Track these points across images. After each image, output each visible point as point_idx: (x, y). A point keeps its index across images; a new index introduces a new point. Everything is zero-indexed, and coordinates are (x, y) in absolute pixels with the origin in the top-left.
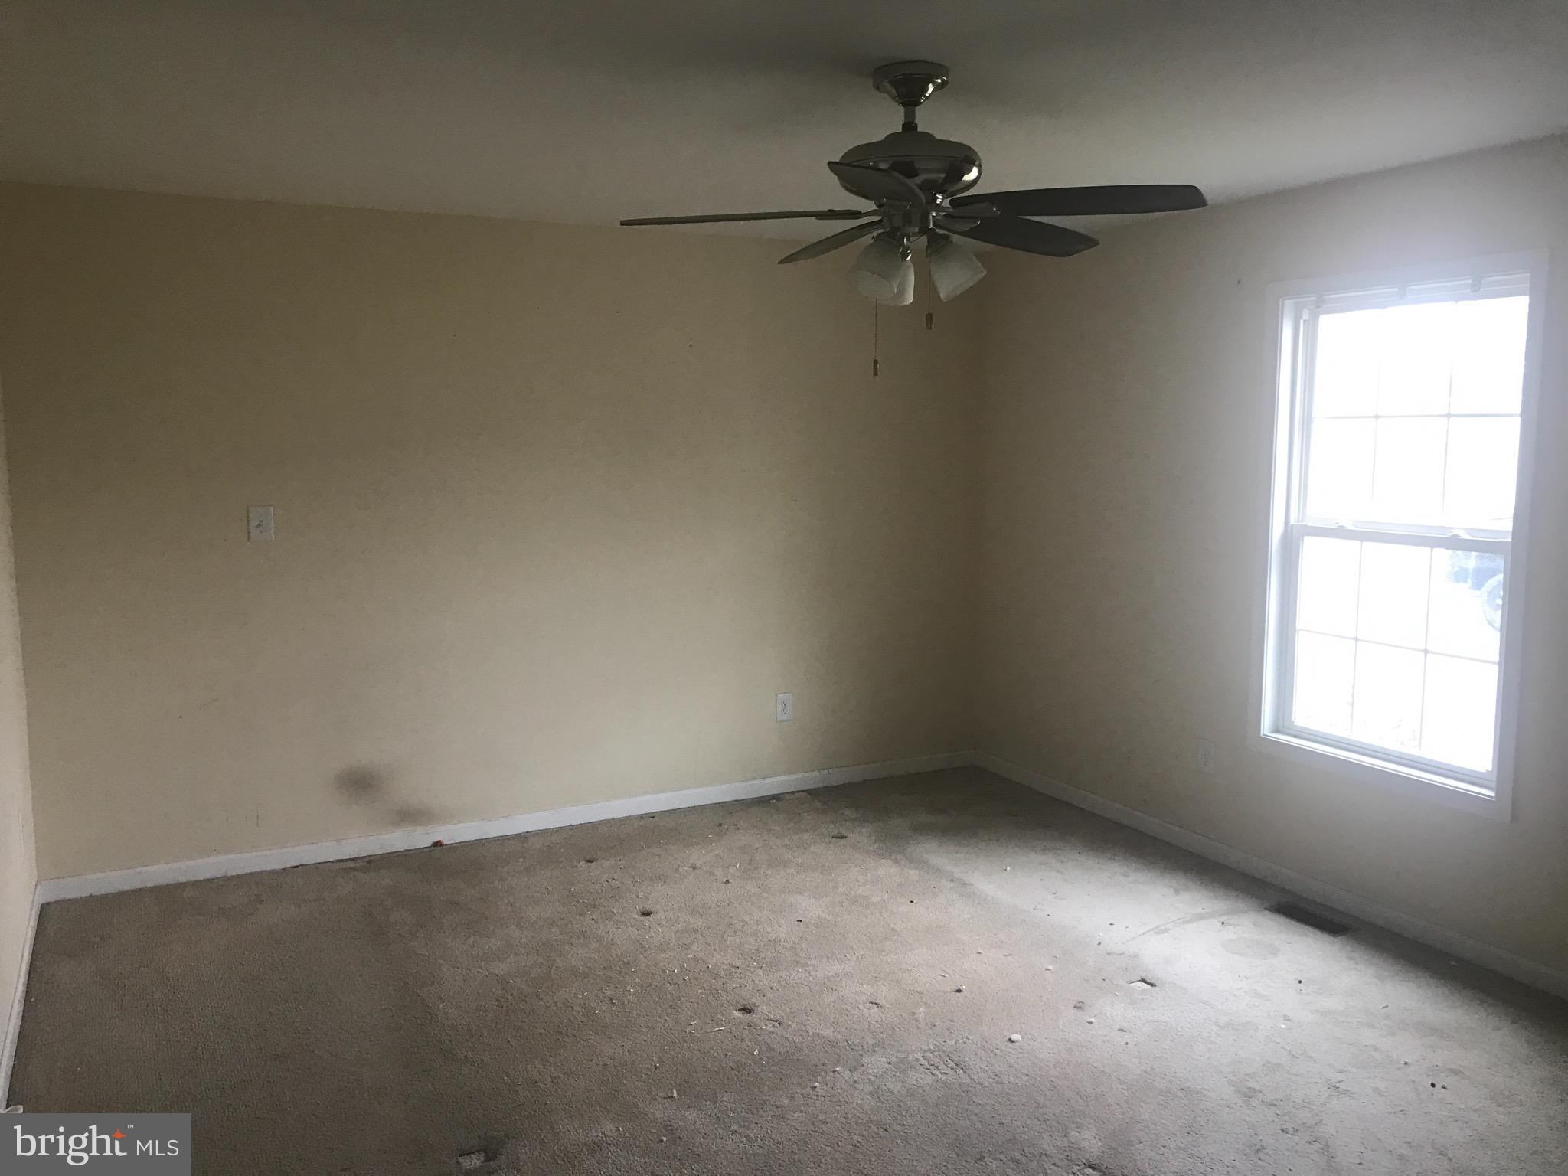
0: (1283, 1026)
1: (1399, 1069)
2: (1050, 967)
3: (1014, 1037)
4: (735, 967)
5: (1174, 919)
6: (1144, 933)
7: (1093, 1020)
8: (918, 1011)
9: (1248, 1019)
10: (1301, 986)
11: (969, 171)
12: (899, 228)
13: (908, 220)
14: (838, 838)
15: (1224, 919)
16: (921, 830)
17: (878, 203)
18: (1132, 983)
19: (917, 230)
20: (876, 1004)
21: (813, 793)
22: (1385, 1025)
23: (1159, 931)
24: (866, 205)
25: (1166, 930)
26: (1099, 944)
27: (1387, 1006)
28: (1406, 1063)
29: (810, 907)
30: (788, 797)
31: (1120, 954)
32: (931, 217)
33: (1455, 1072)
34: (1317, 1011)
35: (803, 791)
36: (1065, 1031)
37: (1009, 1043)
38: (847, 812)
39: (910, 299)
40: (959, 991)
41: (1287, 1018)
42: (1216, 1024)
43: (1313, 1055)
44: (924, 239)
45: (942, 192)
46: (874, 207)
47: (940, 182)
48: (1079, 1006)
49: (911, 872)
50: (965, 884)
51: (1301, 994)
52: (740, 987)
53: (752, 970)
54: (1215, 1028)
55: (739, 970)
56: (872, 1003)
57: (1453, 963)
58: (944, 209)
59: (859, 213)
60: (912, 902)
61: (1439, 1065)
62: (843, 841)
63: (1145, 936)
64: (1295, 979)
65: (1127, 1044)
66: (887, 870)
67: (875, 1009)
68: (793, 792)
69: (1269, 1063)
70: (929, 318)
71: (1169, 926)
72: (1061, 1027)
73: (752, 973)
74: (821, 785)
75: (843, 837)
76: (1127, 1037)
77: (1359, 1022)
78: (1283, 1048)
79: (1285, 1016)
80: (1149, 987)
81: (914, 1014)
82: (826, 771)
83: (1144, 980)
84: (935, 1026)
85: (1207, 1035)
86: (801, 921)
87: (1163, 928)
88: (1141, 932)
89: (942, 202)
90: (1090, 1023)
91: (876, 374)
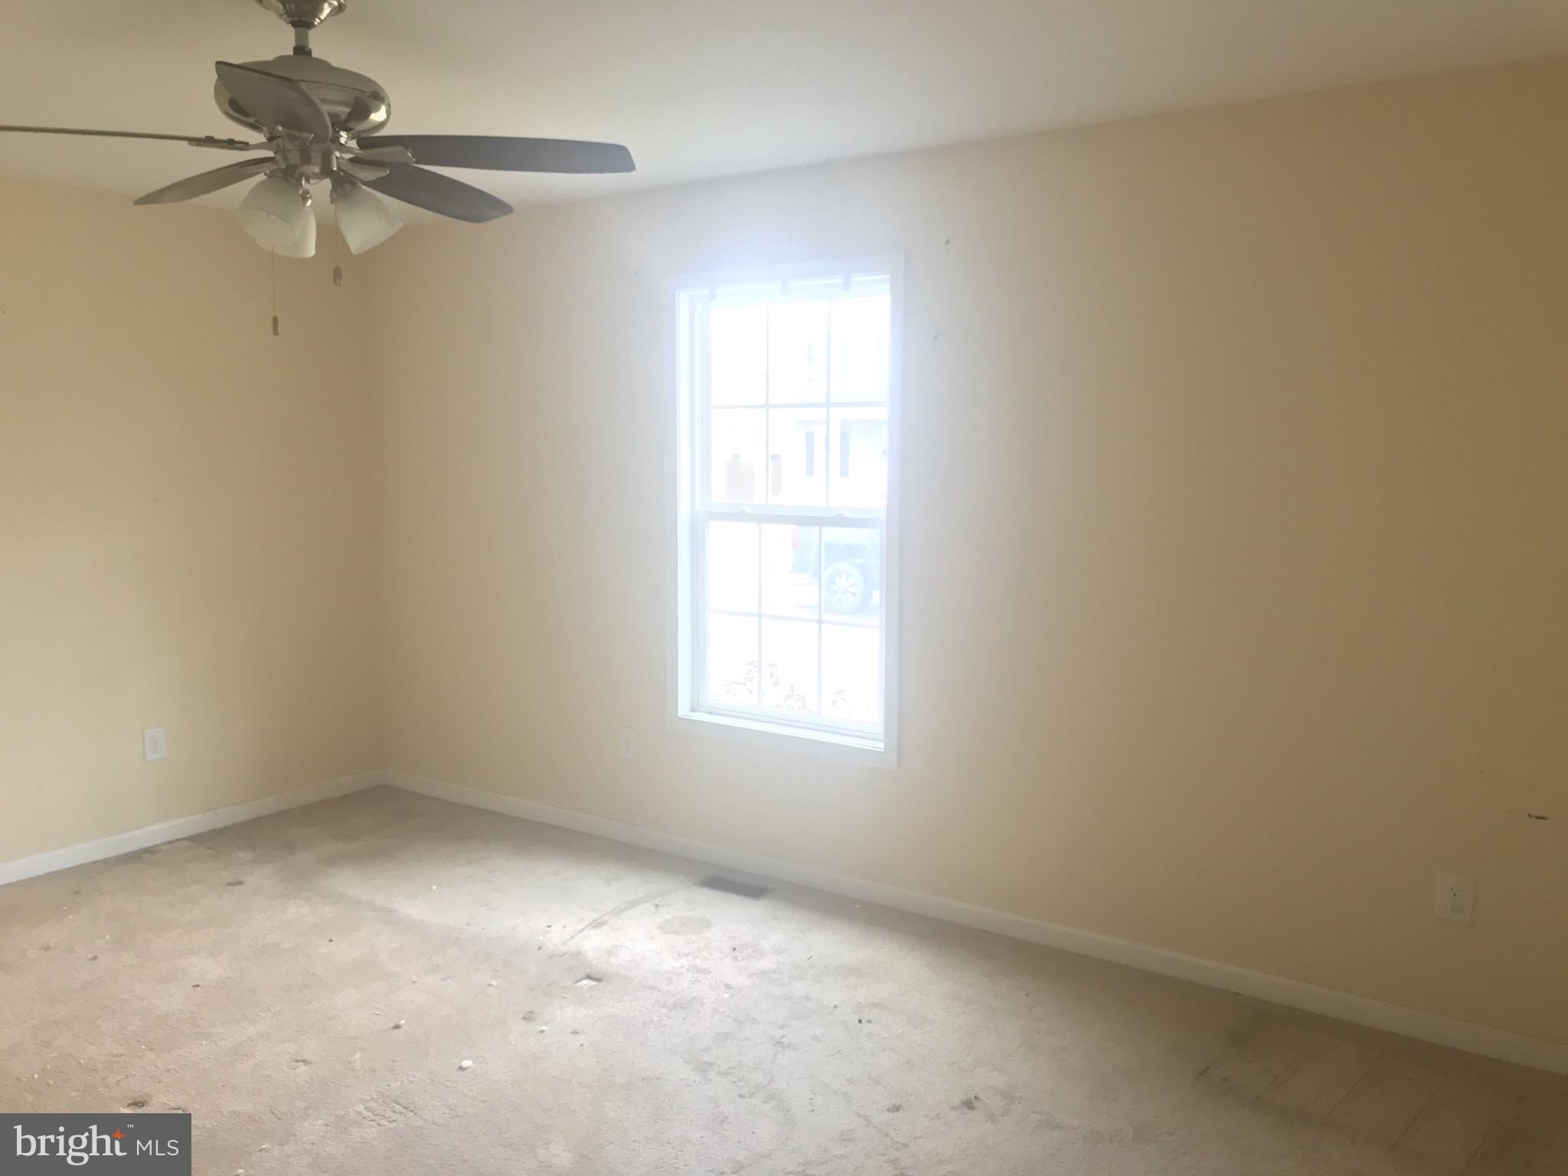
0: (726, 996)
1: (830, 1014)
2: (493, 982)
3: (466, 1063)
4: (116, 1056)
5: (609, 910)
6: (583, 930)
7: (544, 1028)
8: (354, 1059)
9: (694, 995)
10: (737, 953)
11: (377, 109)
12: (295, 167)
13: (306, 159)
14: (233, 884)
15: (657, 901)
16: (334, 861)
17: (268, 135)
18: (578, 982)
19: (317, 170)
20: (303, 1061)
21: (196, 839)
22: (812, 975)
23: (597, 924)
24: (256, 137)
25: (603, 923)
26: (540, 948)
27: (811, 957)
28: (835, 1006)
29: (207, 968)
30: (164, 848)
31: (562, 955)
32: (334, 158)
33: (875, 1005)
34: (753, 974)
35: (184, 839)
36: (517, 1046)
37: (460, 1073)
38: (241, 854)
39: (311, 251)
40: (397, 1027)
41: (728, 987)
42: (664, 1006)
43: (757, 1017)
44: (327, 184)
45: (348, 130)
46: (264, 140)
47: (342, 118)
48: (529, 1017)
49: (327, 908)
50: (389, 911)
51: (737, 961)
52: (127, 1077)
53: (139, 1055)
54: (664, 1011)
55: (121, 1059)
56: (297, 1061)
57: (858, 906)
58: (349, 150)
59: (247, 144)
60: (331, 941)
61: (863, 1002)
62: (239, 888)
63: (584, 932)
64: (730, 948)
65: (582, 1045)
66: (297, 911)
67: (302, 1067)
68: (170, 842)
69: (719, 1034)
70: (337, 273)
71: (606, 917)
72: (513, 1043)
73: (141, 1058)
74: (206, 829)
75: (240, 883)
76: (581, 1038)
77: (790, 976)
78: (729, 1016)
79: (726, 985)
80: (594, 983)
81: (349, 1062)
82: (211, 813)
83: (589, 977)
84: (374, 1071)
85: (657, 1019)
86: (198, 986)
87: (600, 921)
88: (579, 928)
89: (346, 142)
90: (542, 1031)
91: (276, 332)
